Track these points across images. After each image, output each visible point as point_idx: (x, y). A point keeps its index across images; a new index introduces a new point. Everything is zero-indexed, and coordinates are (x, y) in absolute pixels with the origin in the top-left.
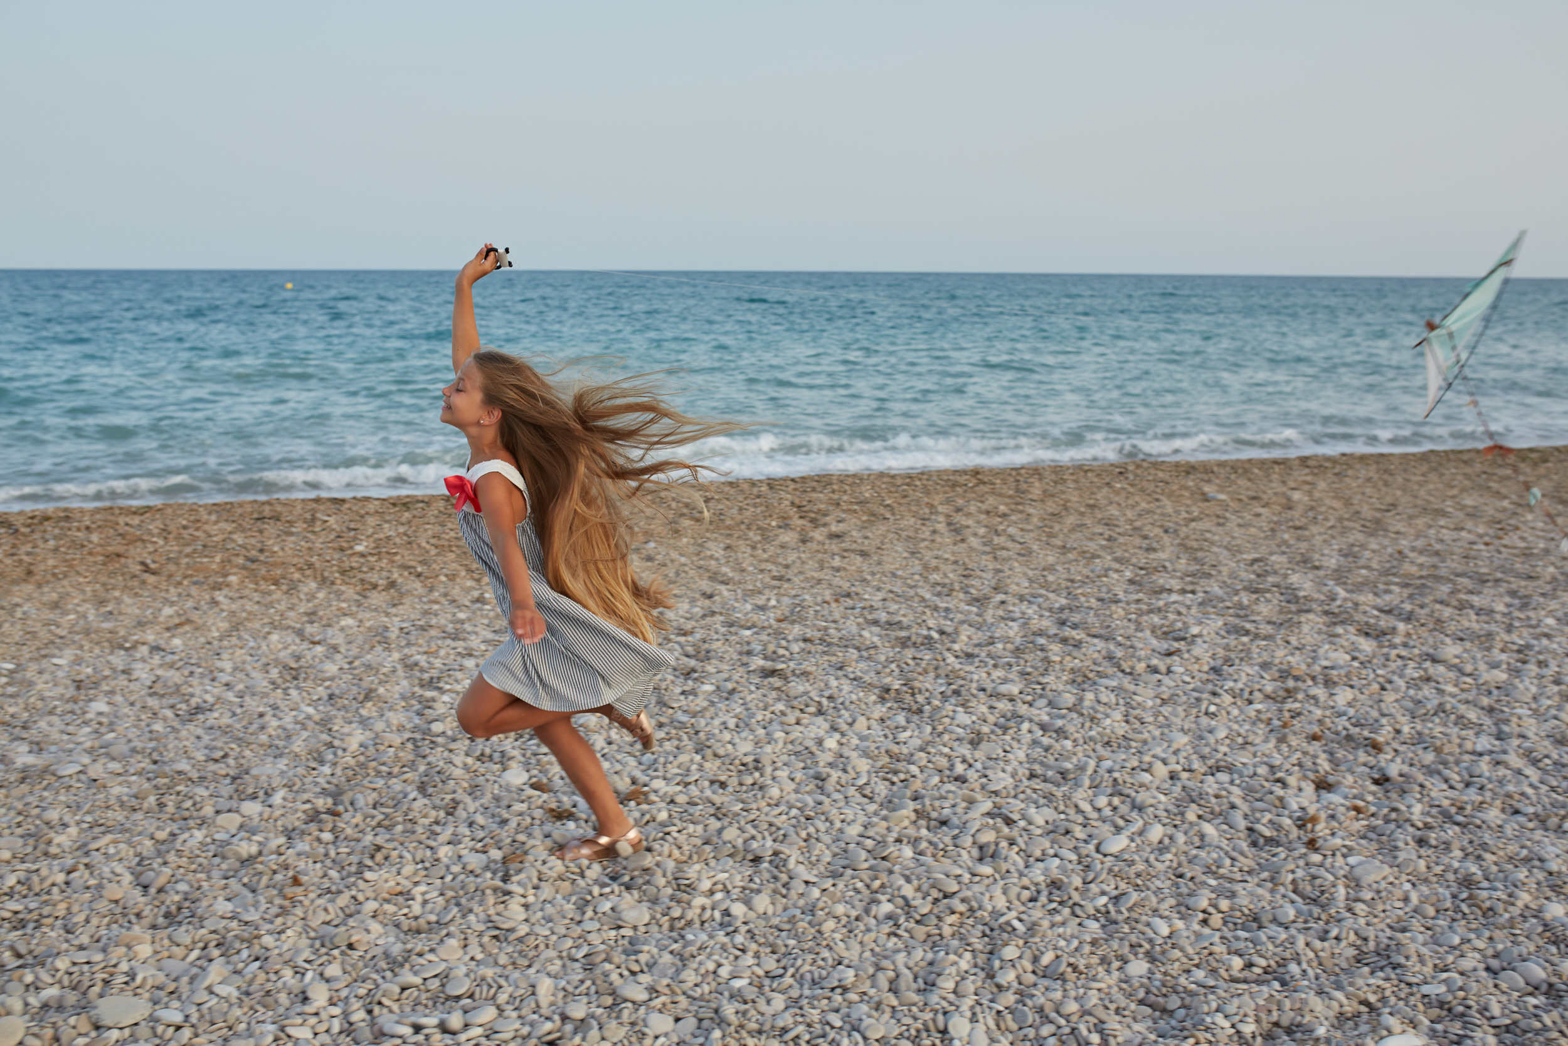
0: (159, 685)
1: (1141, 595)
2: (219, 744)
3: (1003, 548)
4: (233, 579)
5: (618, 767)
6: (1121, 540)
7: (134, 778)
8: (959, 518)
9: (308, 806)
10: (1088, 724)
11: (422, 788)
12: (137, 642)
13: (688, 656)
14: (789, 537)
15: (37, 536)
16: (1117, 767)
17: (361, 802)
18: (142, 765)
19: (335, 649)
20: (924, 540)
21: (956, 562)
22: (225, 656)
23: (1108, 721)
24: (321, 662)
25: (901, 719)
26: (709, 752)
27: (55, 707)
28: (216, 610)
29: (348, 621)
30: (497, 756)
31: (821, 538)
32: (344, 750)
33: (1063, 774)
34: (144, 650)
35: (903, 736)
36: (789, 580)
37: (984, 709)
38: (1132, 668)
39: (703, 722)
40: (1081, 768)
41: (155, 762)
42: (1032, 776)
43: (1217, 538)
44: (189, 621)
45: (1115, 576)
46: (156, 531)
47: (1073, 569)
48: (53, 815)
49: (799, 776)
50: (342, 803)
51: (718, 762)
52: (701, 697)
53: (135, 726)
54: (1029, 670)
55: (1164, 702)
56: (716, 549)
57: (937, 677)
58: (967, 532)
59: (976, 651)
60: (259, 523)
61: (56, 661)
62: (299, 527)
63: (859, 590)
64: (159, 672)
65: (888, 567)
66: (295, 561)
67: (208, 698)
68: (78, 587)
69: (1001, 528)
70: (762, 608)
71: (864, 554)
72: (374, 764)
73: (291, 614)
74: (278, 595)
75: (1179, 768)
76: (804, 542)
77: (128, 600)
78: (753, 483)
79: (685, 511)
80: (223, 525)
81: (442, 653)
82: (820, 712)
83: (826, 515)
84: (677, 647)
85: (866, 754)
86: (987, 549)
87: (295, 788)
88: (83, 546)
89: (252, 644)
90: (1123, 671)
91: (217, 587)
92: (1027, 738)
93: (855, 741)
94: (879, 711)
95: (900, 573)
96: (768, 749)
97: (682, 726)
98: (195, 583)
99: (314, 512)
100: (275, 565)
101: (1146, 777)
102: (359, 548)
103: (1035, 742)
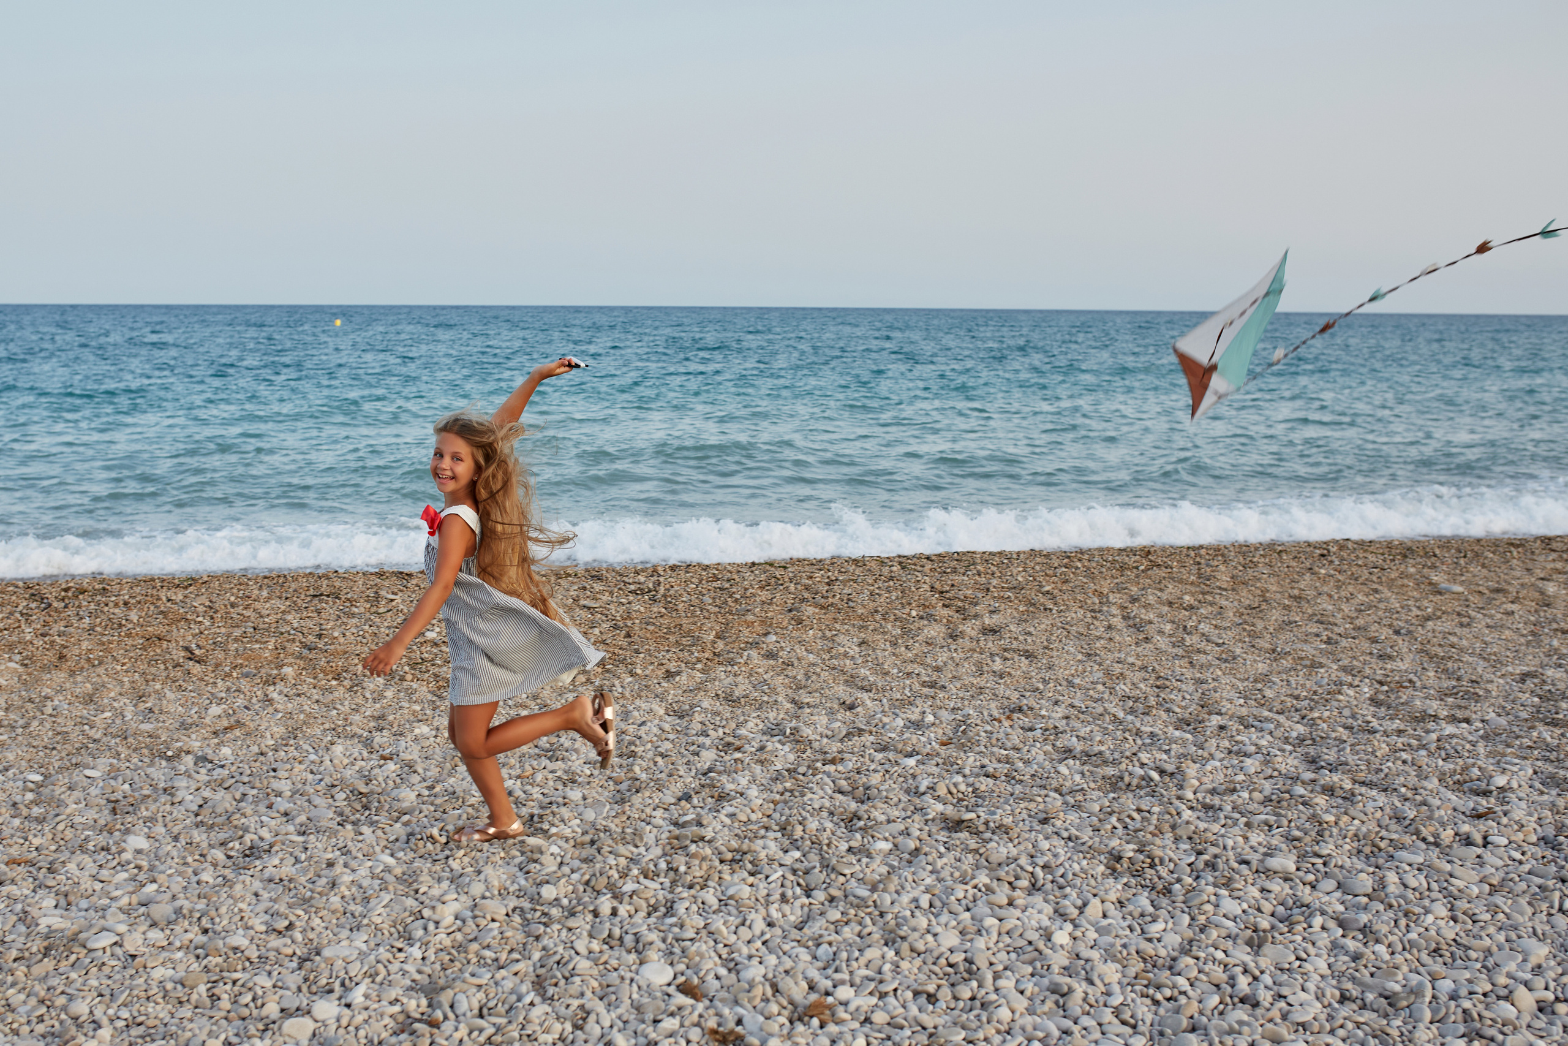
0: (206, 811)
1: (1397, 724)
2: (282, 908)
3: (1199, 651)
4: (288, 671)
5: (788, 963)
6: (1344, 643)
7: (179, 955)
8: (1135, 610)
9: (397, 1008)
10: (1403, 922)
11: (539, 984)
12: (180, 750)
13: (841, 792)
14: (935, 631)
15: (70, 612)
16: (1464, 992)
17: (463, 1006)
18: (190, 936)
19: (410, 766)
20: (1099, 638)
21: (1144, 668)
22: (282, 774)
23: (1430, 919)
24: (396, 787)
25: (1144, 901)
26: (905, 946)
27: (87, 839)
28: (270, 710)
29: (423, 729)
30: (629, 940)
31: (973, 633)
32: (437, 923)
33: (1390, 998)
34: (189, 760)
35: (1156, 928)
36: (944, 687)
37: (1254, 892)
38: (1436, 836)
39: (888, 899)
40: (1416, 992)
41: (205, 931)
42: (1344, 999)
43: (1465, 642)
44: (239, 724)
45: (1351, 692)
46: (201, 609)
47: (1293, 681)
48: (81, 1008)
49: (1029, 987)
50: (440, 1006)
51: (918, 962)
52: (878, 860)
53: (180, 874)
54: (1297, 833)
55: (1494, 889)
56: (848, 644)
57: (1177, 839)
58: (1151, 629)
59: (1217, 801)
60: (316, 601)
61: (88, 772)
62: (361, 607)
63: (1032, 702)
64: (207, 793)
65: (1062, 674)
66: (359, 649)
67: (265, 833)
68: (115, 677)
69: (1190, 624)
70: (918, 725)
71: (1029, 655)
72: (474, 946)
73: (357, 718)
74: (340, 692)
75: (1551, 997)
76: (953, 637)
77: (170, 695)
78: (881, 561)
79: (806, 595)
80: (276, 602)
81: (539, 777)
82: (1035, 887)
83: (976, 604)
84: (828, 780)
85: (1110, 955)
86: (1180, 652)
87: (379, 979)
88: (120, 625)
89: (313, 757)
90: (1424, 840)
91: (270, 681)
92: (1324, 940)
93: (1092, 935)
94: (1114, 889)
95: (1077, 681)
96: (981, 943)
97: (861, 903)
98: (246, 675)
99: (377, 589)
100: (335, 654)
101: (1507, 1010)
102: (431, 635)
103: (1335, 946)
